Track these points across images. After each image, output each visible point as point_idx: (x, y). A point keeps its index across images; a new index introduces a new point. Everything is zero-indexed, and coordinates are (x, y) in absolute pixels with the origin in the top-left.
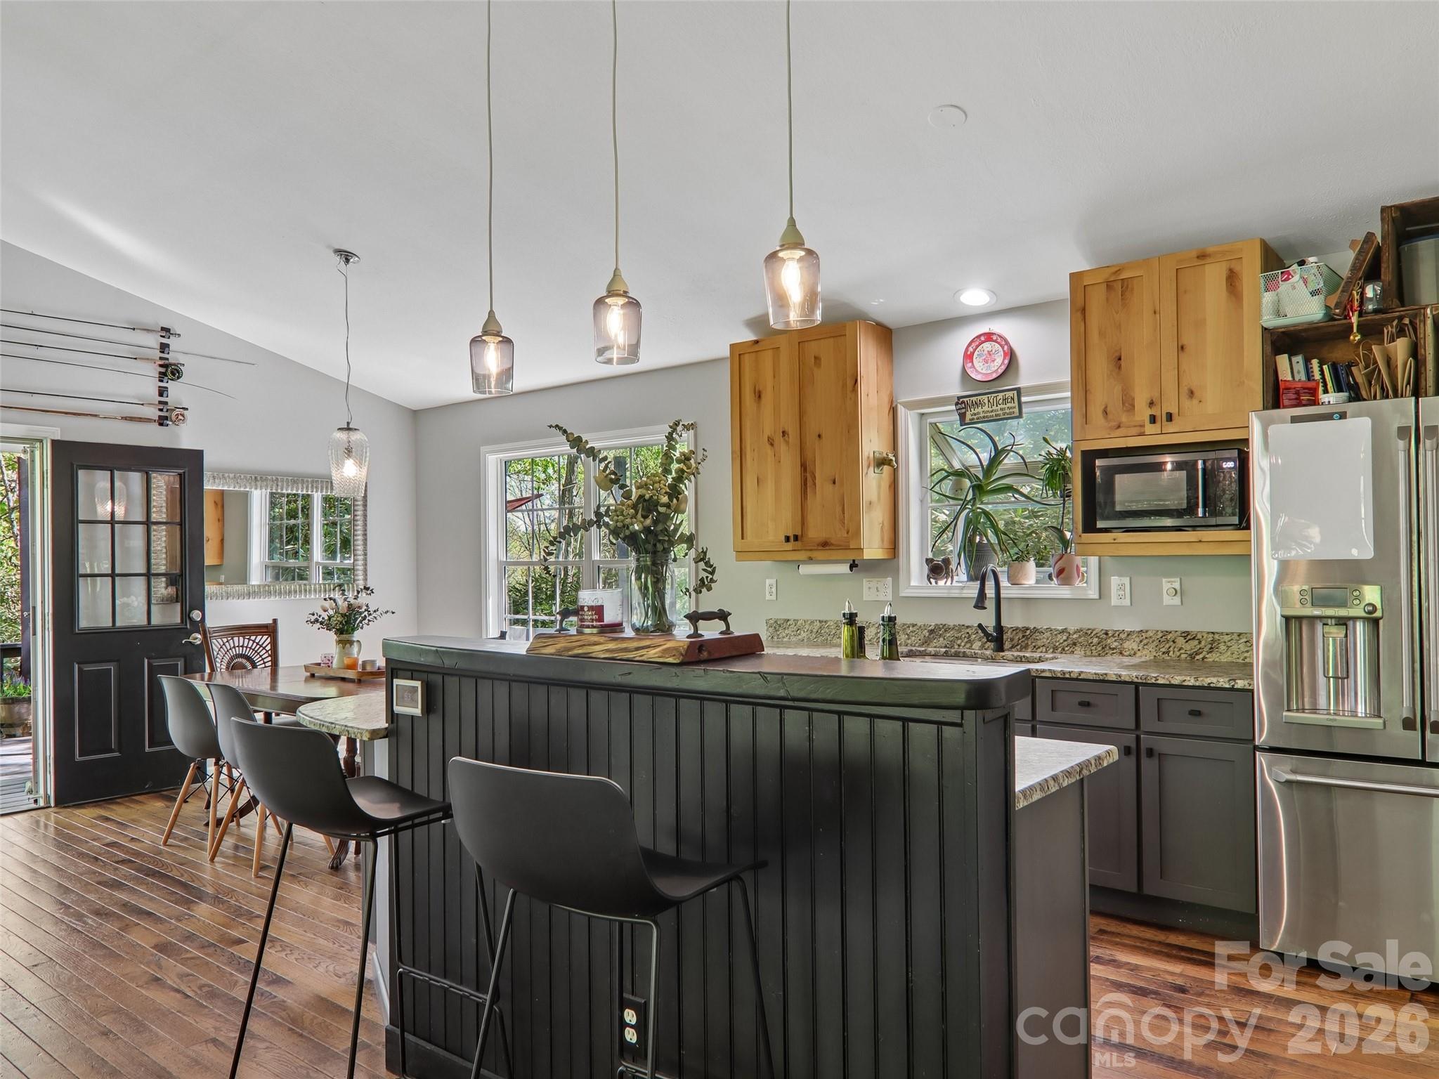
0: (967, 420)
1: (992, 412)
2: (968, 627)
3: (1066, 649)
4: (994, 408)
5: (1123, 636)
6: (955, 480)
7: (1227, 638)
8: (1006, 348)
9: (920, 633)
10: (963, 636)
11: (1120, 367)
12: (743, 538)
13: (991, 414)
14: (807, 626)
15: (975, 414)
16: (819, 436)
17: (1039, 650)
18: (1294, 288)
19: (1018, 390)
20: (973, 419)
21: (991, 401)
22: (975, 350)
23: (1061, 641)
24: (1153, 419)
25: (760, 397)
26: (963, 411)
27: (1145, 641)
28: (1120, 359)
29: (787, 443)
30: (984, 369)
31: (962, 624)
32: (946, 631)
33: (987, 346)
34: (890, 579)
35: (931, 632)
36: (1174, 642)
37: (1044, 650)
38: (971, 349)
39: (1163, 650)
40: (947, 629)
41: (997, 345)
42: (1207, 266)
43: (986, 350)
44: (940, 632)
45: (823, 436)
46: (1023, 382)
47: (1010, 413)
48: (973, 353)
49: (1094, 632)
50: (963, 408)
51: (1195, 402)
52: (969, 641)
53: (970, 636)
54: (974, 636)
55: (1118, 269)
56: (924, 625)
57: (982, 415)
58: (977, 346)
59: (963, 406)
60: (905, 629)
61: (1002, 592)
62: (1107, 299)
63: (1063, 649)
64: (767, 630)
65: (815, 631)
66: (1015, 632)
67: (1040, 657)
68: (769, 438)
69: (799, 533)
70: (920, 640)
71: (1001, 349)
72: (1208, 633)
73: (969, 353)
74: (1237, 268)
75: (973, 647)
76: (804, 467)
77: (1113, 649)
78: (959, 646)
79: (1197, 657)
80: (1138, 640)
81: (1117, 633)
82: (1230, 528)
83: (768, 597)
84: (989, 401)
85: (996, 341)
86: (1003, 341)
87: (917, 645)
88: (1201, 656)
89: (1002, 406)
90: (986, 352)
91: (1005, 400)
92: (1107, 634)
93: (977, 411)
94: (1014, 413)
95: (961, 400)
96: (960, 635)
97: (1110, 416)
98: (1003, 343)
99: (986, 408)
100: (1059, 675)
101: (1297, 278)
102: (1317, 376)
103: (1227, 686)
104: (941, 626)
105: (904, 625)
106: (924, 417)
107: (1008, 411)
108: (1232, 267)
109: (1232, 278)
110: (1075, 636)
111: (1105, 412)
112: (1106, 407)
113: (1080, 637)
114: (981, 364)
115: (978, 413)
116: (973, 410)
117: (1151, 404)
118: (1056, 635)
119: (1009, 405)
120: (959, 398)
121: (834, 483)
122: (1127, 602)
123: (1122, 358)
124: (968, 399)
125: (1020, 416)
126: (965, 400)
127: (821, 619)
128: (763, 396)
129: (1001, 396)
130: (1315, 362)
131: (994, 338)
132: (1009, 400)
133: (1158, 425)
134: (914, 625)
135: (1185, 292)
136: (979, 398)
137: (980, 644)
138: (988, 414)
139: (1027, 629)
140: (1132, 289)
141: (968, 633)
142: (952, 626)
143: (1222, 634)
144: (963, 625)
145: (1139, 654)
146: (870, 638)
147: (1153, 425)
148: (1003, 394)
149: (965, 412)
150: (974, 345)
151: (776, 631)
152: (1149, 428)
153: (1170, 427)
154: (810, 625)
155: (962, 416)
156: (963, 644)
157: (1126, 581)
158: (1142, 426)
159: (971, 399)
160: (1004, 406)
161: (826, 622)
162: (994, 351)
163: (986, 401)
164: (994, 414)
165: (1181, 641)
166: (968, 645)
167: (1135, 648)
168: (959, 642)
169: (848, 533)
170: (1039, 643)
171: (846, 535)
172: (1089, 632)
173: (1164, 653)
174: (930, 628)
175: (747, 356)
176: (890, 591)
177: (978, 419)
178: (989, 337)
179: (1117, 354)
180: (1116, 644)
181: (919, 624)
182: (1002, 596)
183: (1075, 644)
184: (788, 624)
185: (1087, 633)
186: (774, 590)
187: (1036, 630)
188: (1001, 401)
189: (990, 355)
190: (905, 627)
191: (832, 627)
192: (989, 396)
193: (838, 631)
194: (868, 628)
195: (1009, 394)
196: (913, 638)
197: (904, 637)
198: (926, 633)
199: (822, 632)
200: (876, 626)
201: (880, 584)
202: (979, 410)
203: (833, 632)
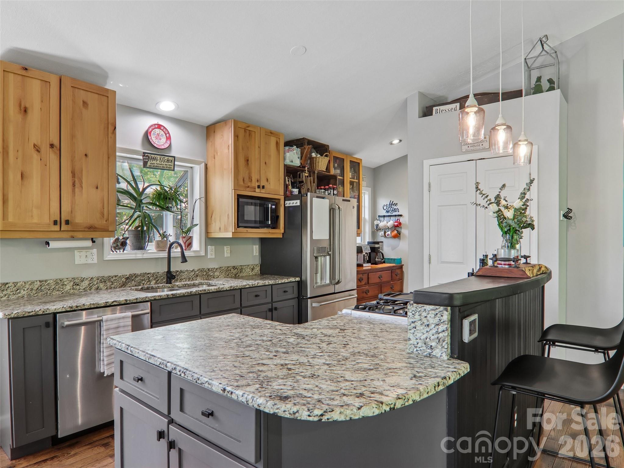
0: (148, 166)
1: (161, 164)
2: (148, 274)
3: (194, 278)
4: (162, 163)
5: (214, 270)
7: (245, 267)
8: (167, 135)
9: (120, 280)
10: (146, 279)
11: (248, 164)
12: (4, 220)
14: (27, 286)
15: (152, 164)
16: (86, 155)
17: (183, 281)
18: (293, 154)
19: (174, 158)
20: (151, 166)
21: (161, 159)
23: (192, 275)
24: (258, 187)
25: (25, 111)
26: (147, 160)
27: (222, 271)
30: (156, 142)
31: (145, 272)
32: (136, 277)
33: (157, 131)
34: (95, 251)
35: (127, 278)
36: (230, 270)
37: (185, 280)
39: (227, 274)
40: (136, 276)
41: (162, 132)
42: (271, 136)
44: (133, 278)
45: (89, 155)
46: (175, 154)
47: (169, 168)
49: (205, 270)
50: (147, 159)
51: (269, 183)
52: (149, 281)
53: (149, 278)
54: (152, 278)
55: (248, 125)
56: (123, 275)
57: (156, 165)
58: (153, 129)
59: (147, 158)
60: (110, 279)
61: (171, 254)
63: (193, 279)
65: (35, 288)
67: (194, 283)
68: (35, 145)
69: (69, 219)
70: (120, 284)
71: (164, 134)
72: (240, 266)
75: (151, 284)
77: (211, 276)
78: (143, 284)
79: (237, 275)
80: (219, 271)
81: (212, 269)
84: (160, 159)
85: (162, 130)
87: (118, 287)
88: (238, 275)
89: (166, 163)
90: (156, 133)
91: (168, 160)
92: (209, 270)
93: (153, 162)
94: (171, 168)
95: (146, 155)
96: (144, 278)
97: (245, 182)
98: (167, 132)
99: (158, 162)
100: (251, 286)
104: (133, 275)
105: (110, 276)
107: (168, 166)
108: (277, 140)
109: (277, 144)
110: (197, 272)
112: (244, 178)
113: (199, 272)
114: (155, 139)
115: (154, 164)
116: (151, 161)
117: (257, 181)
118: (190, 273)
119: (169, 163)
120: (145, 153)
121: (97, 188)
122: (214, 257)
123: (249, 160)
125: (174, 170)
126: (149, 155)
127: (41, 279)
128: (29, 112)
129: (166, 158)
131: (162, 128)
132: (170, 161)
134: (116, 276)
136: (156, 156)
137: (154, 281)
138: (159, 165)
140: (252, 135)
141: (148, 277)
142: (139, 274)
143: (243, 266)
145: (220, 277)
146: (84, 287)
147: (259, 189)
148: (168, 157)
153: (263, 191)
154: (30, 285)
155: (145, 163)
156: (145, 283)
157: (213, 248)
158: (255, 189)
159: (152, 155)
160: (167, 163)
161: (46, 281)
162: (160, 134)
163: (159, 158)
164: (162, 166)
165: (232, 270)
166: (149, 283)
167: (219, 274)
168: (143, 282)
169: (106, 221)
170: (183, 277)
172: (203, 270)
173: (227, 275)
176: (95, 257)
177: (153, 166)
178: (159, 126)
179: (247, 158)
180: (212, 274)
181: (119, 275)
182: (171, 256)
183: (197, 276)
184: (6, 286)
185: (202, 270)
187: (181, 271)
188: (166, 161)
189: (158, 136)
190: (109, 278)
191: (52, 284)
192: (161, 156)
193: (57, 287)
194: (82, 281)
195: (170, 158)
196: (115, 284)
197: (109, 284)
198: (124, 280)
199: (42, 288)
200: (89, 279)
201: (88, 254)
202: (155, 162)
203: (53, 287)
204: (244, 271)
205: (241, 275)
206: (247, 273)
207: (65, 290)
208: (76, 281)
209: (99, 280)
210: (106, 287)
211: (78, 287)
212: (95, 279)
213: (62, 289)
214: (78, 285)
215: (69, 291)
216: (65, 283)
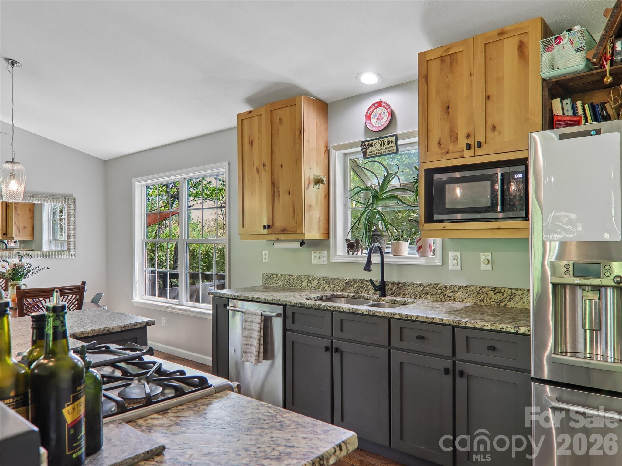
0: (367, 156)
3: (422, 296)
4: (382, 147)
5: (456, 289)
6: (365, 193)
7: (520, 292)
8: (389, 110)
9: (341, 284)
10: (364, 286)
11: (448, 113)
12: (243, 227)
13: (381, 151)
14: (282, 278)
16: (281, 166)
17: (406, 296)
18: (564, 48)
19: (396, 136)
20: (370, 155)
21: (381, 143)
22: (372, 113)
23: (419, 291)
24: (469, 147)
25: (252, 144)
26: (365, 150)
27: (469, 293)
28: (449, 108)
29: (265, 170)
30: (377, 124)
32: (355, 283)
33: (379, 110)
34: (325, 252)
35: (347, 283)
36: (487, 294)
37: (409, 296)
38: (369, 112)
39: (480, 299)
40: (355, 281)
41: (384, 109)
42: (505, 40)
43: (378, 112)
44: (352, 284)
45: (284, 166)
46: (399, 132)
47: (391, 151)
48: (370, 115)
49: (439, 286)
50: (365, 148)
51: (496, 133)
52: (367, 290)
53: (368, 287)
55: (447, 48)
56: (343, 279)
57: (375, 152)
58: (373, 110)
59: (365, 147)
61: (385, 260)
62: (441, 69)
63: (420, 296)
64: (263, 280)
65: (286, 281)
66: (393, 285)
67: (405, 301)
68: (256, 168)
69: (270, 224)
70: (341, 288)
71: (386, 111)
72: (508, 289)
73: (368, 115)
74: (525, 40)
75: (370, 293)
76: (273, 184)
77: (450, 297)
78: (362, 292)
79: (501, 304)
80: (465, 292)
81: (452, 287)
82: (520, 219)
83: (264, 261)
84: (379, 143)
85: (383, 107)
86: (387, 106)
87: (339, 291)
88: (504, 304)
89: (387, 146)
90: (378, 114)
91: (388, 142)
92: (446, 287)
93: (372, 149)
94: (393, 150)
95: (364, 143)
96: (362, 285)
97: (442, 146)
99: (377, 148)
100: (404, 317)
101: (566, 40)
102: (580, 112)
103: (513, 331)
104: (352, 280)
106: (347, 156)
107: (390, 149)
108: (521, 39)
109: (522, 47)
110: (427, 288)
111: (439, 143)
112: (440, 140)
113: (430, 289)
114: (375, 121)
115: (373, 151)
116: (370, 149)
117: (468, 136)
118: (416, 287)
119: (390, 145)
120: (362, 142)
121: (289, 194)
122: (458, 267)
123: (450, 107)
124: (367, 143)
125: (397, 152)
126: (366, 143)
127: (290, 274)
128: (253, 143)
129: (386, 140)
130: (579, 103)
131: (383, 104)
132: (391, 142)
133: (472, 150)
134: (338, 279)
135: (491, 59)
136: (374, 141)
138: (379, 151)
139: (400, 283)
140: (457, 61)
141: (367, 284)
142: (358, 280)
143: (517, 289)
144: (364, 280)
145: (465, 301)
146: (314, 286)
147: (469, 150)
148: (387, 138)
149: (366, 151)
150: (371, 110)
151: (267, 280)
152: (467, 153)
153: (480, 152)
154: (284, 277)
155: (364, 153)
156: (364, 291)
157: (458, 254)
158: (463, 151)
159: (369, 142)
160: (388, 146)
161: (292, 276)
162: (382, 113)
163: (377, 143)
164: (382, 151)
165: (491, 293)
166: (367, 292)
167: (463, 297)
168: (362, 290)
169: (296, 224)
170: (407, 292)
171: (295, 225)
172: (436, 286)
173: (480, 301)
174: (346, 281)
175: (246, 120)
176: (325, 258)
177: (373, 154)
178: (379, 104)
179: (447, 105)
180: (451, 294)
181: (340, 278)
182: (385, 262)
183: (427, 293)
184: (273, 276)
185: (434, 286)
186: (267, 257)
187: (405, 284)
188: (386, 143)
189: (380, 115)
190: (333, 280)
191: (295, 279)
192: (379, 140)
193: (298, 282)
194: (313, 280)
195: (391, 138)
196: (337, 287)
197: (332, 286)
198: (344, 284)
199: (290, 281)
200: (318, 279)
201: (321, 254)
202: (374, 149)
203: (296, 282)
204: (517, 298)
205: (511, 305)
206: (525, 304)
207: (303, 286)
208: (310, 279)
209: (325, 281)
210: (330, 289)
211: (310, 284)
212: (322, 280)
213: (301, 285)
214: (310, 283)
215: (305, 287)
216: (303, 280)
